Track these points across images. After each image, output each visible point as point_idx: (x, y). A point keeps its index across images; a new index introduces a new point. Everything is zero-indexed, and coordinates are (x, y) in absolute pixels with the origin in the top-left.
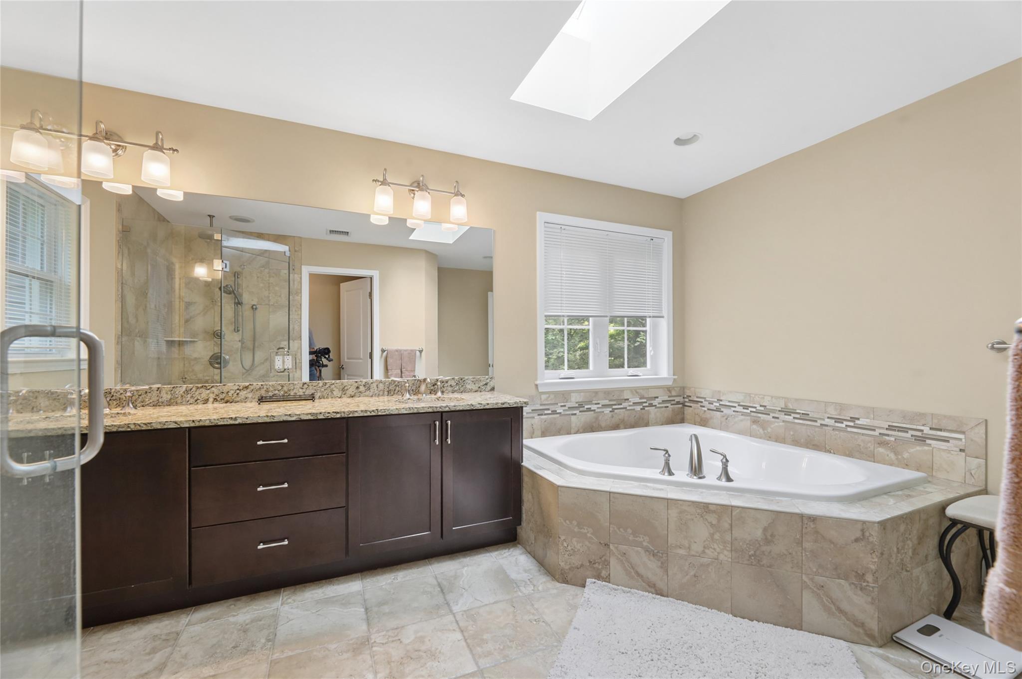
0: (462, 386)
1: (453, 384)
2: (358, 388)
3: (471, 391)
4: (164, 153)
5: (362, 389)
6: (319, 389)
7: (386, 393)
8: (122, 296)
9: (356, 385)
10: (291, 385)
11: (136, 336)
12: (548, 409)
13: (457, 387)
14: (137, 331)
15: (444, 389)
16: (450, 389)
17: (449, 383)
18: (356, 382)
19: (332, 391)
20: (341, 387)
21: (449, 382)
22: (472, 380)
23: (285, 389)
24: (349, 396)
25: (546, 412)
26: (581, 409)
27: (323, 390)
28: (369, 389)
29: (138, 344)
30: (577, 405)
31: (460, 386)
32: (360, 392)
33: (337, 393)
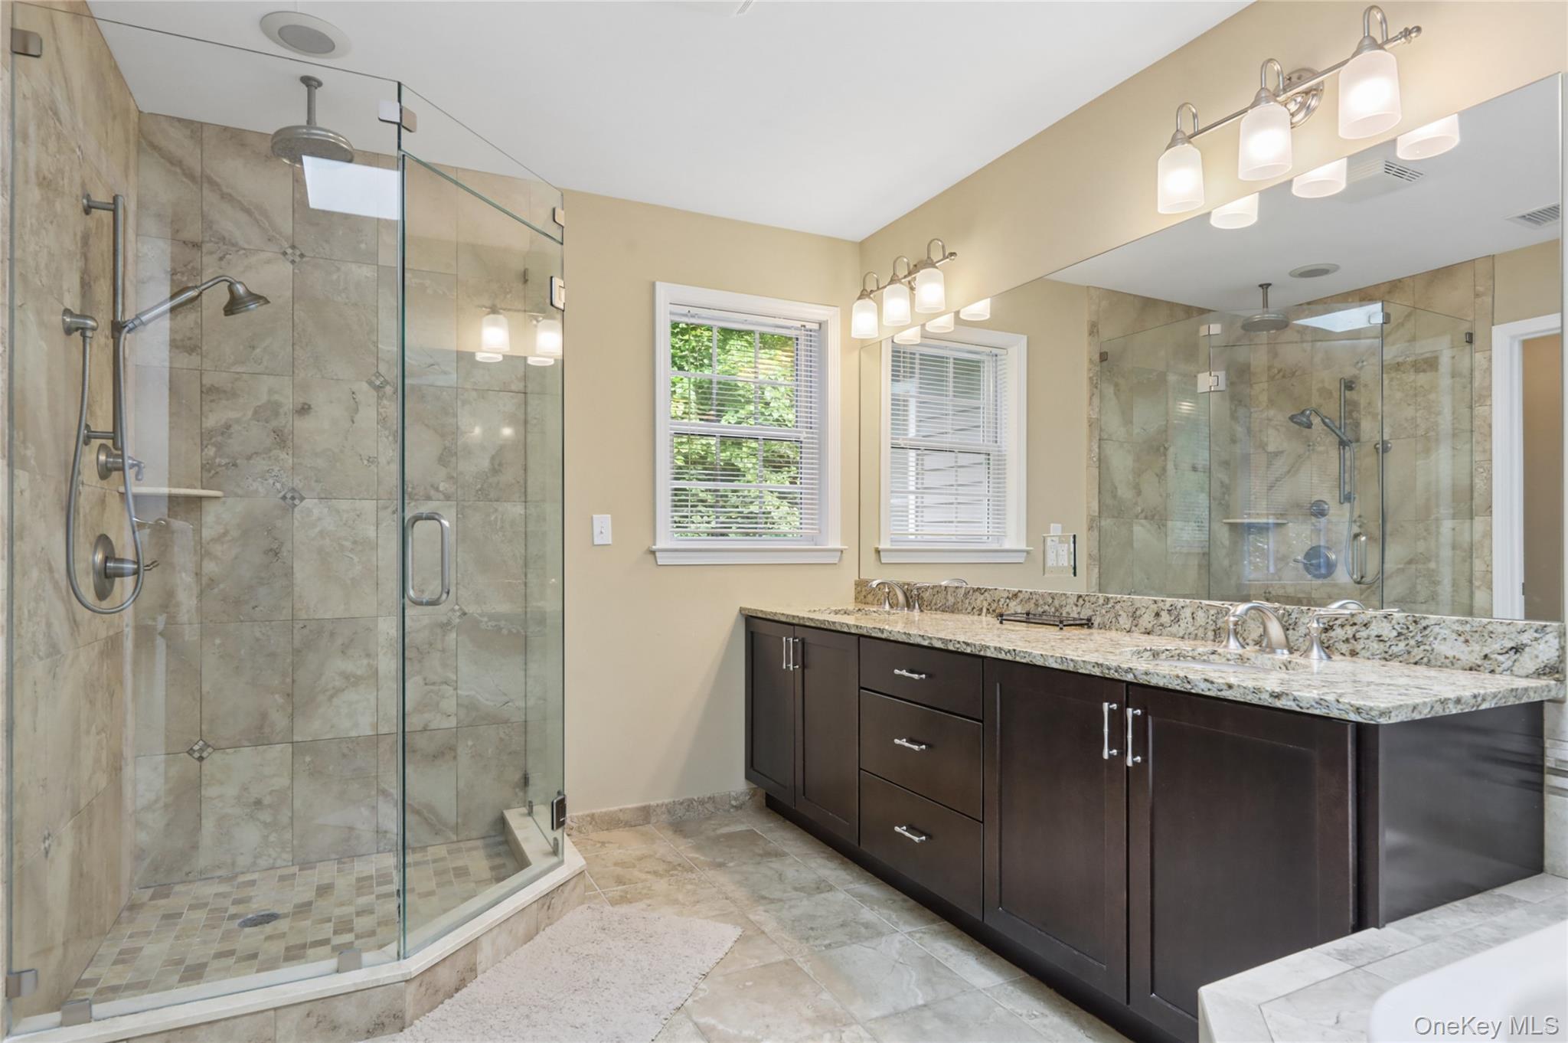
0: (1419, 644)
1: (1388, 632)
2: (1157, 615)
3: (1452, 663)
4: (937, 268)
5: (1165, 618)
6: (1098, 609)
7: (1210, 634)
8: (1100, 460)
9: (1154, 607)
10: (1064, 597)
11: (1137, 517)
13: (1402, 645)
14: (1139, 509)
15: (1358, 646)
16: (1375, 646)
17: (1374, 630)
18: (1155, 602)
19: (1117, 616)
20: (1131, 610)
21: (1373, 626)
22: (1456, 627)
23: (1056, 603)
24: (1143, 630)
27: (1104, 611)
28: (1177, 620)
29: (1141, 531)
31: (1412, 642)
32: (1162, 625)
33: (1125, 621)
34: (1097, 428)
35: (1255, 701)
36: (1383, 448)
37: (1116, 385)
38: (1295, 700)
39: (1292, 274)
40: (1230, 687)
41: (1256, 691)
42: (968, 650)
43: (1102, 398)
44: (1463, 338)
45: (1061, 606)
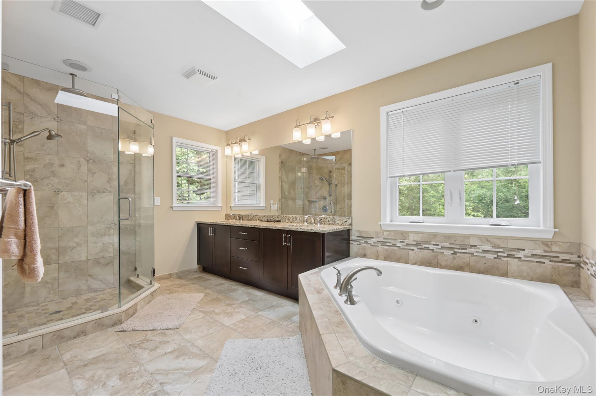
0: (334, 221)
1: (330, 220)
2: (293, 219)
3: (338, 224)
4: (246, 142)
5: (294, 219)
6: (282, 219)
7: (302, 222)
8: (281, 186)
9: (292, 217)
11: (289, 199)
12: (390, 243)
13: (332, 222)
14: (290, 197)
15: (325, 222)
16: (328, 222)
17: (328, 219)
18: (293, 216)
19: (285, 219)
20: (288, 218)
21: (327, 219)
22: (339, 218)
23: (273, 217)
24: (290, 222)
25: (388, 244)
26: (419, 247)
28: (297, 220)
29: (290, 202)
30: (415, 243)
31: (333, 221)
32: (294, 221)
33: (287, 221)
34: (281, 178)
35: (308, 231)
36: (336, 186)
37: (285, 169)
38: (314, 230)
39: (320, 148)
40: (304, 229)
41: (308, 229)
42: (257, 227)
43: (282, 172)
44: (349, 164)
45: (274, 218)
